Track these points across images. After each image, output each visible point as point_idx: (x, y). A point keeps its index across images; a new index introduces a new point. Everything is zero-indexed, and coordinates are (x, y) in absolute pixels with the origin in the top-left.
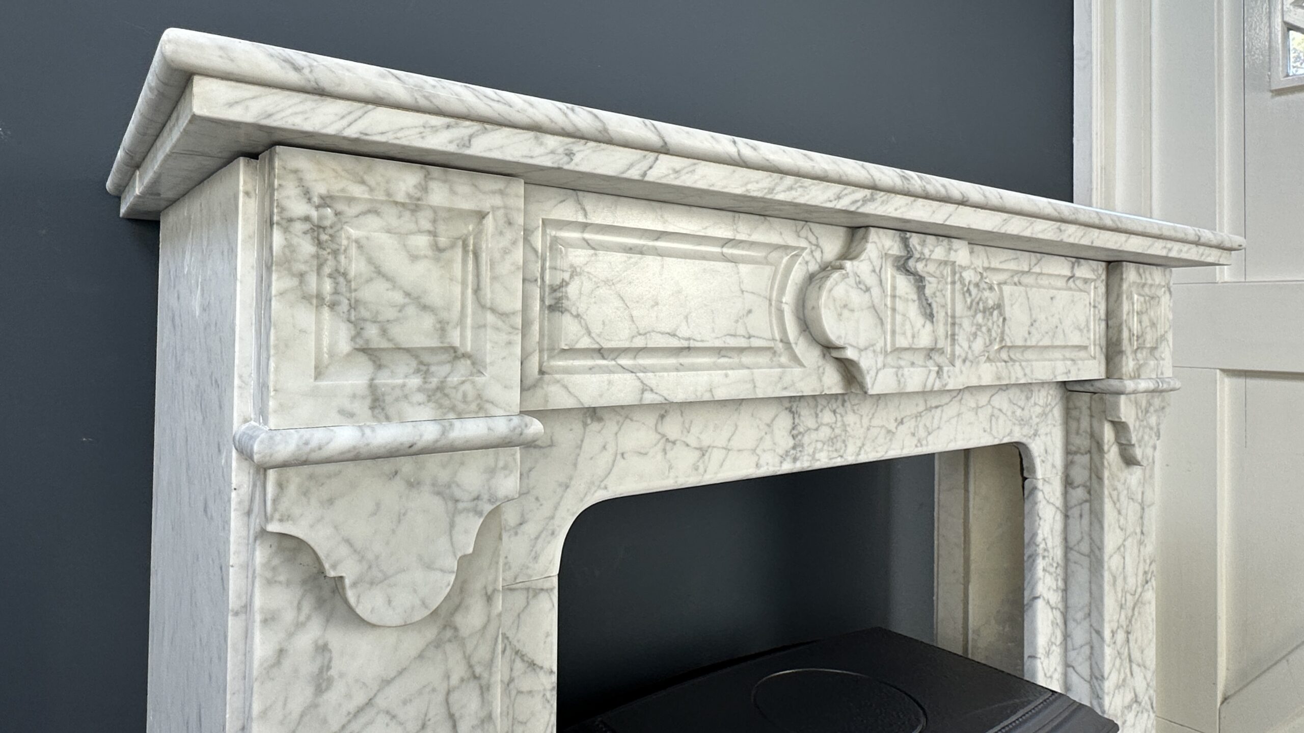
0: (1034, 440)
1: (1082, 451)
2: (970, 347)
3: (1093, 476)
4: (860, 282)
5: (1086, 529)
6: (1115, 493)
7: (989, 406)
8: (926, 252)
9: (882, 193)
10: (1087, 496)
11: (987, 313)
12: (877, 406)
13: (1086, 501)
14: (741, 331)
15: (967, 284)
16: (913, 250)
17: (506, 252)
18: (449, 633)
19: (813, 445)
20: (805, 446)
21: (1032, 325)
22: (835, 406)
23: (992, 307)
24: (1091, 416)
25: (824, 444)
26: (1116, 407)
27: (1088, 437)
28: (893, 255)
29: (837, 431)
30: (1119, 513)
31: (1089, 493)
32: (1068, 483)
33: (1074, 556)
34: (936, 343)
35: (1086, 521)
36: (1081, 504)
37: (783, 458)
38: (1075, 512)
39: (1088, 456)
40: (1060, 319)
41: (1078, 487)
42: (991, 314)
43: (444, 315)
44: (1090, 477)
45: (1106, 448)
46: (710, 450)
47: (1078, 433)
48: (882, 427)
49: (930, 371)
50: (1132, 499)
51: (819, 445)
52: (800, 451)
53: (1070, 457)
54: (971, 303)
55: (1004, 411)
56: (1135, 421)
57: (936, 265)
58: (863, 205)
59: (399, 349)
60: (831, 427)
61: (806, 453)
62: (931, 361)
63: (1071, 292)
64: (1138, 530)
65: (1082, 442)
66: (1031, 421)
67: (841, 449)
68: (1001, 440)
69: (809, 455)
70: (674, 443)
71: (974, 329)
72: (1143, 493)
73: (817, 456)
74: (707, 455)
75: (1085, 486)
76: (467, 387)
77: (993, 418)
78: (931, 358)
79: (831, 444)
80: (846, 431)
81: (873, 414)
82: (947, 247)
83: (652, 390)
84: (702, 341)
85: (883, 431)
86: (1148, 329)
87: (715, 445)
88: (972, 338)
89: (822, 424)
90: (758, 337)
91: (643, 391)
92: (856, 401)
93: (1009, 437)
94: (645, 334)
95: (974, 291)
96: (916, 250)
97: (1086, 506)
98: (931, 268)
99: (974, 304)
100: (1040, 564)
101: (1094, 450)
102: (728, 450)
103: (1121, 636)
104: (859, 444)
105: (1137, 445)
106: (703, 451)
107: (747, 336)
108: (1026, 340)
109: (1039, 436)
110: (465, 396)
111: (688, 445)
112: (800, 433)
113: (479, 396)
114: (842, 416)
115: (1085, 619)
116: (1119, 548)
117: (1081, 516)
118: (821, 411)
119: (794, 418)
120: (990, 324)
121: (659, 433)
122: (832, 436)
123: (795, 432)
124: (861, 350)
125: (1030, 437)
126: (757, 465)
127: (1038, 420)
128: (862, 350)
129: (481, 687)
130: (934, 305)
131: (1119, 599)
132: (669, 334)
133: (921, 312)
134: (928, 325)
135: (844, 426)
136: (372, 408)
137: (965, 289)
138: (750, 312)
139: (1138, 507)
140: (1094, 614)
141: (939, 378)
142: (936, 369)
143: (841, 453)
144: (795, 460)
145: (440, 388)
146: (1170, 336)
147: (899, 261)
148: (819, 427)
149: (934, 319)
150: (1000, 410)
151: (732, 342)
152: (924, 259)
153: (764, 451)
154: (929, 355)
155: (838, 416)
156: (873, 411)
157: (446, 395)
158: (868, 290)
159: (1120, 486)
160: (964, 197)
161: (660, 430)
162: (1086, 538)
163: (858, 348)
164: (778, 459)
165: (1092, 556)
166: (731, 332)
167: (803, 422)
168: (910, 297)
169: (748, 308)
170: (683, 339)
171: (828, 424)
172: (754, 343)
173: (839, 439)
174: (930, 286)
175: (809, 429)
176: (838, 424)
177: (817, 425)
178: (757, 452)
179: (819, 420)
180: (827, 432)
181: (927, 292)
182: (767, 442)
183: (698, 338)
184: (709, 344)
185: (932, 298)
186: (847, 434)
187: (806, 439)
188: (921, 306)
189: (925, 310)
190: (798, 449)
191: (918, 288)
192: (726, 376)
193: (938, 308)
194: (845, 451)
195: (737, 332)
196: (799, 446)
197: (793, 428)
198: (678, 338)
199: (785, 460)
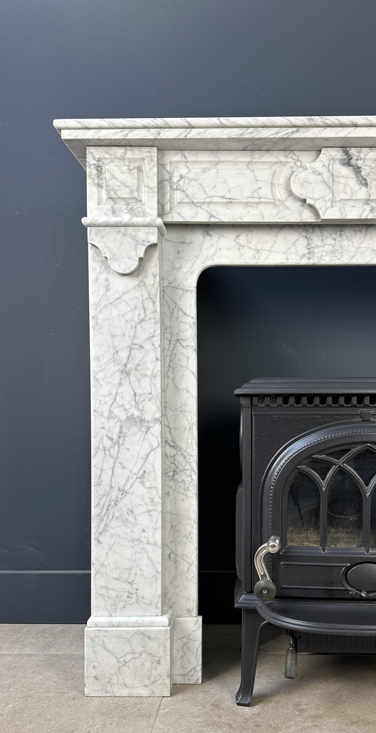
4: (315, 171)
8: (363, 155)
9: (303, 128)
12: (365, 238)
14: (256, 195)
16: (353, 155)
17: (151, 169)
18: (142, 284)
19: (321, 254)
20: (315, 253)
22: (335, 237)
25: (327, 253)
28: (338, 159)
29: (336, 248)
34: (370, 197)
37: (302, 257)
43: (132, 188)
46: (261, 251)
49: (365, 209)
51: (324, 253)
52: (313, 255)
58: (291, 134)
59: (120, 198)
60: (332, 246)
61: (316, 256)
67: (339, 256)
69: (318, 257)
70: (244, 247)
73: (323, 258)
74: (259, 253)
76: (140, 209)
78: (368, 204)
79: (332, 253)
80: (342, 248)
81: (362, 242)
83: (214, 217)
84: (237, 199)
87: (264, 248)
89: (326, 244)
90: (264, 198)
91: (210, 217)
92: (349, 235)
94: (211, 197)
96: (355, 155)
98: (368, 163)
102: (271, 251)
104: (352, 254)
106: (258, 251)
107: (259, 197)
110: (139, 211)
111: (250, 248)
112: (312, 247)
113: (143, 212)
114: (339, 241)
118: (326, 238)
119: (309, 241)
121: (236, 242)
122: (333, 250)
123: (308, 247)
126: (287, 259)
128: (316, 200)
129: (153, 302)
130: (368, 180)
132: (221, 197)
133: (359, 183)
134: (364, 188)
135: (341, 247)
136: (113, 213)
138: (260, 188)
141: (372, 213)
142: (370, 208)
143: (339, 258)
144: (309, 258)
145: (132, 209)
147: (344, 161)
149: (369, 186)
151: (251, 200)
152: (362, 159)
153: (291, 253)
154: (365, 202)
155: (337, 242)
156: (362, 240)
157: (133, 211)
163: (314, 199)
164: (298, 258)
166: (251, 196)
167: (314, 243)
168: (350, 176)
169: (259, 187)
170: (228, 199)
171: (330, 245)
172: (263, 200)
173: (337, 251)
174: (365, 170)
175: (318, 246)
176: (337, 245)
177: (323, 245)
178: (287, 253)
179: (324, 242)
180: (330, 248)
181: (363, 173)
182: (293, 250)
183: (235, 198)
184: (240, 201)
185: (367, 176)
186: (343, 250)
187: (316, 250)
188: (358, 180)
189: (361, 181)
190: (311, 254)
191: (356, 172)
192: (249, 212)
193: (371, 180)
194: (342, 257)
195: (254, 196)
196: (312, 253)
197: (308, 245)
198: (226, 198)
199: (303, 258)
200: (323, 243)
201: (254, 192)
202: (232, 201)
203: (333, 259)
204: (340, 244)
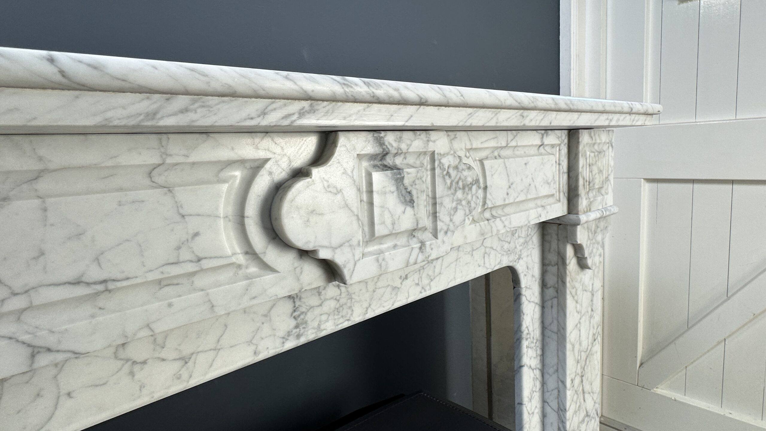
0: (518, 262)
1: (553, 263)
2: (451, 220)
3: (560, 282)
4: (329, 186)
5: (555, 316)
6: (573, 291)
7: (482, 247)
8: (403, 146)
9: (325, 103)
10: (555, 294)
11: (467, 189)
13: (555, 297)
14: (185, 255)
15: (447, 168)
16: (389, 146)
19: (318, 319)
20: (308, 322)
21: (510, 187)
23: (471, 184)
24: (558, 240)
25: (329, 315)
26: (574, 234)
27: (556, 254)
28: (367, 154)
29: (343, 301)
30: (577, 302)
31: (557, 292)
32: (544, 285)
33: (548, 333)
34: (417, 225)
35: (555, 309)
36: (552, 299)
37: (285, 339)
38: (548, 304)
39: (556, 267)
40: (532, 178)
41: (550, 287)
42: (470, 189)
44: (558, 281)
45: (568, 262)
46: (194, 357)
47: (549, 251)
48: (388, 286)
49: (412, 248)
50: (586, 290)
51: (324, 317)
52: (304, 328)
53: (545, 267)
54: (451, 183)
55: (494, 248)
56: (587, 241)
57: (416, 156)
58: (299, 118)
60: (336, 299)
61: (310, 327)
62: (415, 240)
63: (541, 157)
64: (590, 310)
65: (552, 257)
66: (516, 250)
67: (347, 314)
68: (493, 269)
69: (314, 328)
70: (144, 362)
71: (454, 205)
72: (593, 284)
73: (322, 327)
74: (190, 364)
75: (554, 287)
77: (486, 255)
78: (414, 236)
79: (336, 312)
80: (351, 298)
82: (425, 139)
84: (126, 279)
85: (389, 289)
86: (597, 176)
87: (200, 349)
88: (452, 212)
89: (326, 300)
90: (211, 258)
93: (499, 266)
94: (26, 292)
95: (453, 173)
96: (392, 146)
97: (555, 301)
98: (411, 160)
99: (454, 184)
100: (525, 344)
101: (560, 263)
102: (217, 350)
103: (577, 381)
104: (366, 305)
105: (588, 258)
106: (185, 360)
107: (194, 259)
108: (505, 200)
109: (522, 258)
111: (163, 360)
112: (302, 313)
115: (554, 373)
116: (576, 325)
117: (552, 307)
119: (294, 302)
120: (469, 197)
121: (121, 359)
122: (338, 306)
123: (296, 314)
124: (334, 249)
125: (515, 261)
126: (255, 352)
127: (521, 248)
128: (336, 248)
130: (414, 193)
131: (577, 357)
132: (70, 283)
133: (401, 201)
134: (409, 210)
135: (350, 295)
137: (445, 173)
138: (196, 234)
139: (589, 294)
140: (560, 370)
141: (422, 252)
142: (419, 245)
143: (347, 318)
144: (298, 336)
146: (611, 178)
147: (375, 159)
148: (322, 302)
149: (415, 204)
150: (492, 248)
151: (173, 271)
152: (402, 153)
153: (262, 339)
154: (412, 235)
158: (339, 191)
159: (577, 285)
160: (421, 98)
161: (122, 357)
162: (555, 322)
163: (331, 247)
164: (278, 342)
165: (559, 333)
166: (172, 261)
167: (304, 303)
168: (388, 189)
169: (191, 232)
170: (95, 283)
171: (332, 298)
172: (206, 264)
173: (345, 307)
174: (409, 176)
175: (312, 307)
176: (343, 295)
177: (320, 302)
178: (254, 341)
179: (322, 297)
180: (333, 304)
181: (406, 182)
182: (266, 330)
183: (119, 276)
184: (139, 281)
185: (412, 186)
186: (353, 301)
187: (309, 316)
188: (401, 196)
189: (405, 198)
190: (301, 327)
191: (396, 180)
192: (170, 305)
193: (417, 193)
194: (352, 314)
195: (181, 259)
196: (302, 324)
197: (295, 311)
198: (88, 284)
199: (287, 340)
200: (321, 299)
201: (179, 248)
202: (111, 286)
203: (338, 323)
204: (348, 291)
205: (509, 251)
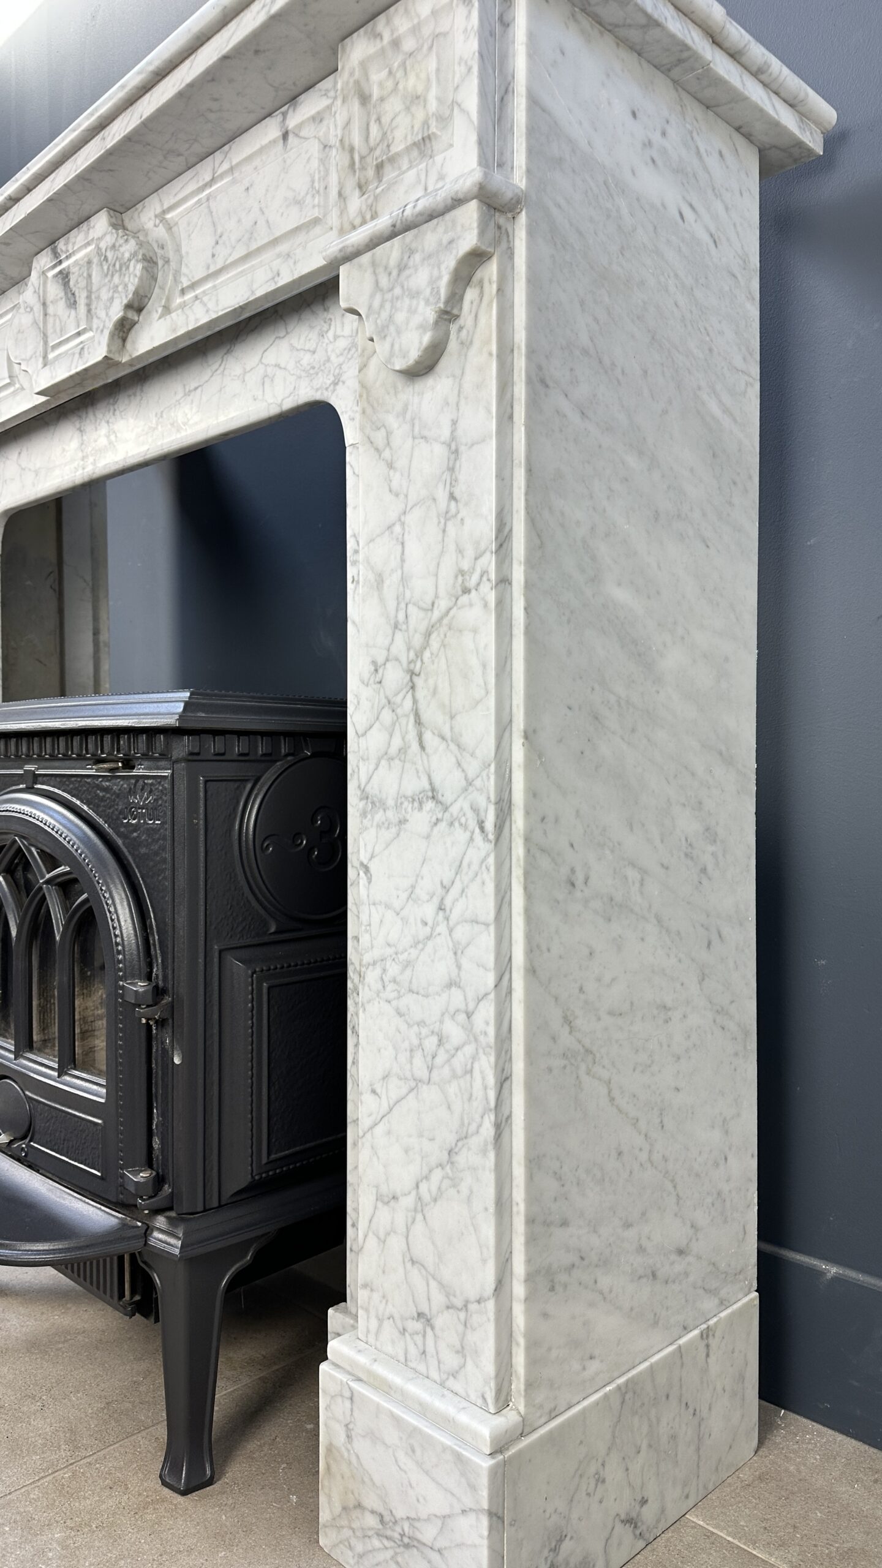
2: (107, 315)
4: (27, 307)
6: (378, 436)
7: (261, 366)
8: (70, 247)
11: (124, 269)
21: (217, 243)
30: (390, 466)
34: (78, 326)
40: (261, 209)
42: (128, 268)
49: (74, 355)
50: (424, 438)
54: (108, 269)
55: (283, 365)
63: (280, 159)
66: (327, 365)
68: (281, 405)
71: (110, 294)
72: (454, 423)
77: (266, 379)
82: (87, 229)
88: (108, 304)
95: (110, 255)
96: (62, 252)
99: (111, 268)
103: (394, 676)
108: (208, 268)
109: (344, 382)
116: (390, 527)
120: (126, 279)
125: (327, 389)
127: (341, 359)
128: (29, 360)
130: (76, 293)
131: (392, 613)
133: (67, 304)
134: (73, 312)
139: (442, 451)
141: (81, 358)
149: (76, 305)
150: (278, 366)
152: (69, 256)
158: (31, 310)
205: (313, 368)
